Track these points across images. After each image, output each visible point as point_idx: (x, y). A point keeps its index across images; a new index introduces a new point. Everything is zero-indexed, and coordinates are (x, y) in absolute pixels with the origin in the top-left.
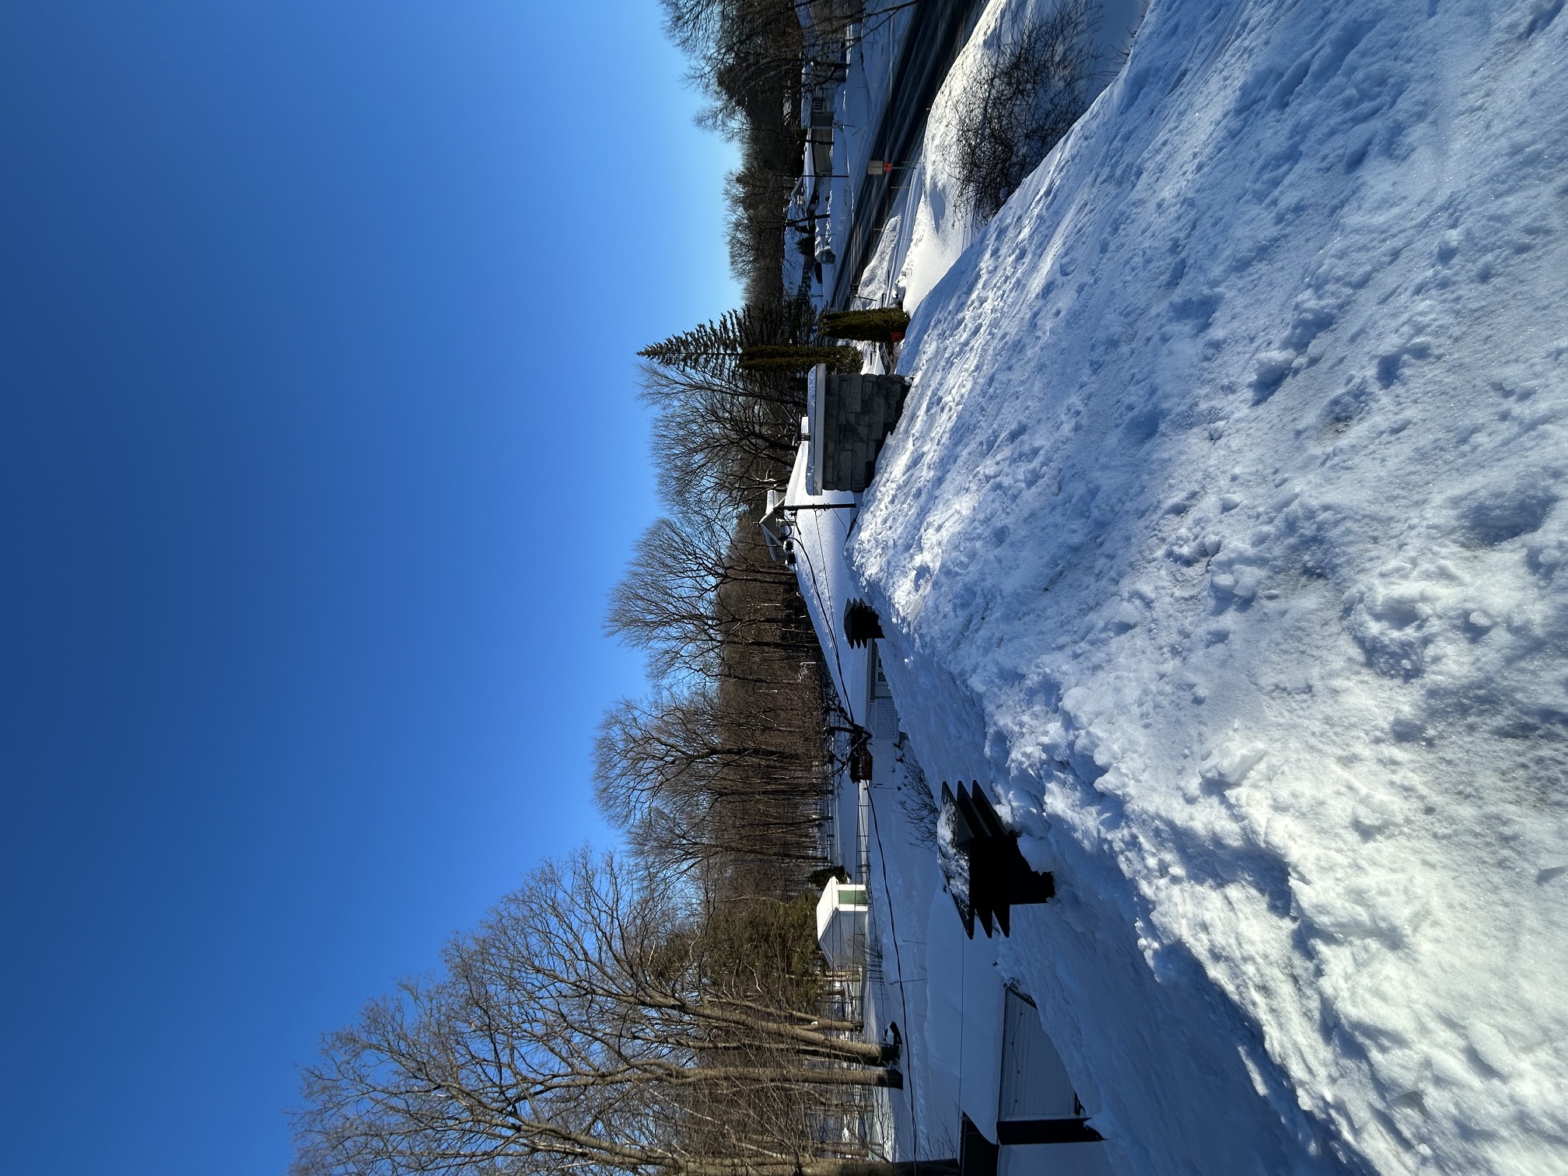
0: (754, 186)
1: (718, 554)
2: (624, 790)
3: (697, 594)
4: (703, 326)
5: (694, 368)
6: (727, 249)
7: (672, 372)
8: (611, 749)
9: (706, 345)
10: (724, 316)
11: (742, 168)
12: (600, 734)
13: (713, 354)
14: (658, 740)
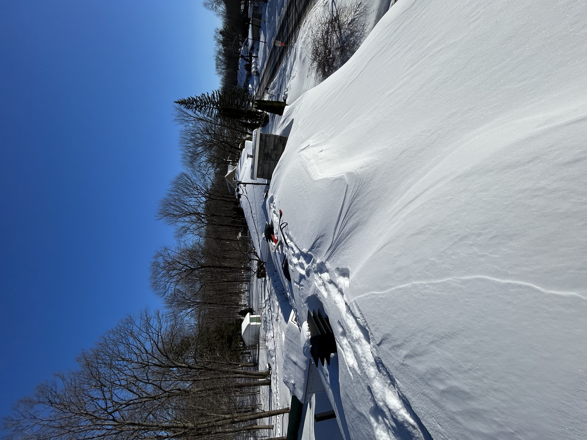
0: (227, 37)
1: (207, 188)
2: (163, 282)
3: (198, 205)
4: (204, 95)
5: (200, 111)
6: (214, 62)
7: (190, 112)
8: (157, 267)
9: (205, 103)
10: (213, 92)
11: (222, 28)
12: (153, 260)
13: (208, 107)
14: (179, 262)
